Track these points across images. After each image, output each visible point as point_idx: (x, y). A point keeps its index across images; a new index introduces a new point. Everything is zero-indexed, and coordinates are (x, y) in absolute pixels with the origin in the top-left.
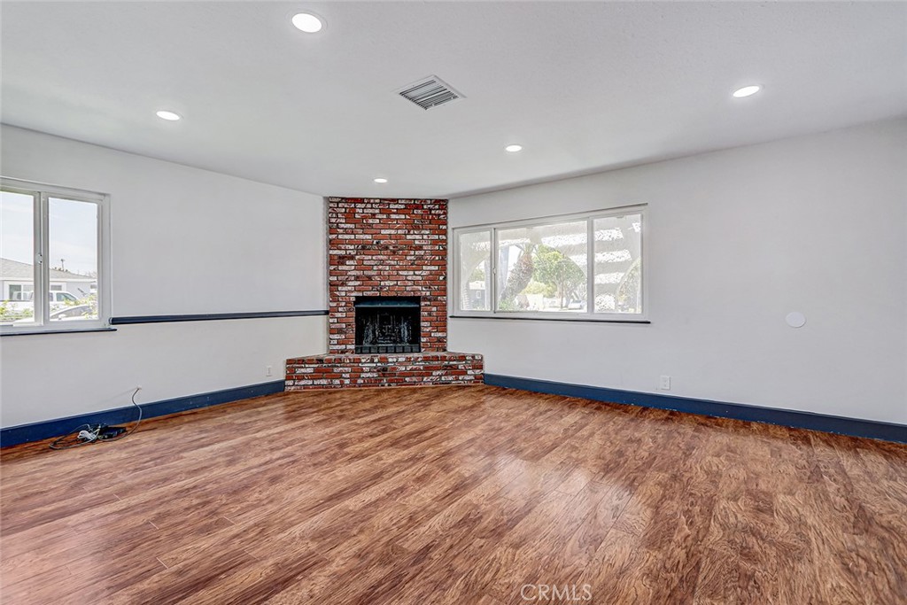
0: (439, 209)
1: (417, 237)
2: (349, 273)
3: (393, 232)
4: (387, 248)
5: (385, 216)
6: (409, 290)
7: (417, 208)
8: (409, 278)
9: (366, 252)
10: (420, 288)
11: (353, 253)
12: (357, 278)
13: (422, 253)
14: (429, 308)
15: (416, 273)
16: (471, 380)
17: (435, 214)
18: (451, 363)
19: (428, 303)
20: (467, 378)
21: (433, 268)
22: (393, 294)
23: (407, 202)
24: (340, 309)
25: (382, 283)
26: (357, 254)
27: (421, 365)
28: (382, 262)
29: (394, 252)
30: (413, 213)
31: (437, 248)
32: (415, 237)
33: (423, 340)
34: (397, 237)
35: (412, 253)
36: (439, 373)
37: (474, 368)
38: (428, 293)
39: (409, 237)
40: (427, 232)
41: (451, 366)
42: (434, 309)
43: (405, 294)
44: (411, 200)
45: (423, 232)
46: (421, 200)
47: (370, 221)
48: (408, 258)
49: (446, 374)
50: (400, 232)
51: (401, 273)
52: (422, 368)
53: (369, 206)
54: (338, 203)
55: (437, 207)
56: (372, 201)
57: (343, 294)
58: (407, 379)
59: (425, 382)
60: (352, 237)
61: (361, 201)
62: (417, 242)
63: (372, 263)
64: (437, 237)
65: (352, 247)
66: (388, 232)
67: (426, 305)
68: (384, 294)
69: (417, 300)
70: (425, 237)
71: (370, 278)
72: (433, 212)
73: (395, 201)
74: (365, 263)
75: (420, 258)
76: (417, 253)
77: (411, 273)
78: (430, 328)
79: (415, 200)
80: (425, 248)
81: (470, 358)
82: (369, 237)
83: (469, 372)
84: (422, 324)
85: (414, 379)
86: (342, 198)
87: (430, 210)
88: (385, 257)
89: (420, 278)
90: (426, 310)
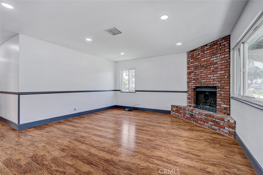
0: (225, 41)
1: (215, 59)
2: (192, 78)
3: (205, 59)
4: (203, 66)
5: (203, 53)
6: (211, 84)
7: (215, 45)
8: (212, 78)
9: (197, 69)
10: (216, 82)
11: (193, 70)
12: (194, 79)
13: (217, 65)
14: (220, 92)
15: (215, 75)
16: (227, 133)
17: (223, 45)
18: (217, 120)
19: (220, 90)
20: (224, 131)
21: (222, 72)
22: (205, 85)
23: (211, 44)
24: (190, 91)
25: (202, 81)
26: (194, 71)
27: (204, 117)
28: (201, 73)
29: (206, 67)
30: (213, 48)
31: (224, 62)
32: (214, 59)
33: (218, 107)
34: (206, 61)
35: (213, 66)
36: (211, 123)
37: (229, 127)
38: (220, 85)
39: (211, 60)
40: (219, 55)
41: (217, 122)
42: (223, 93)
43: (210, 85)
44: (212, 42)
45: (217, 55)
46: (216, 41)
47: (198, 57)
48: (211, 69)
49: (214, 125)
50: (208, 58)
51: (208, 76)
52: (204, 118)
53: (198, 51)
54: (189, 53)
55: (224, 41)
56: (199, 49)
57: (190, 85)
58: (199, 121)
59: (205, 125)
60: (193, 64)
61: (195, 50)
62: (215, 61)
63: (199, 73)
64: (224, 56)
65: (193, 68)
66: (203, 59)
67: (219, 91)
68: (202, 85)
69: (215, 88)
70: (218, 58)
71: (198, 79)
72: (222, 44)
73: (206, 45)
74: (197, 73)
75: (217, 68)
76: (215, 66)
77: (212, 76)
78: (221, 102)
79: (214, 42)
80: (218, 63)
81: (227, 121)
82: (197, 63)
83: (226, 128)
84: (217, 99)
85: (201, 123)
86: (190, 51)
87: (220, 44)
88: (203, 70)
89: (216, 78)
90: (219, 93)
